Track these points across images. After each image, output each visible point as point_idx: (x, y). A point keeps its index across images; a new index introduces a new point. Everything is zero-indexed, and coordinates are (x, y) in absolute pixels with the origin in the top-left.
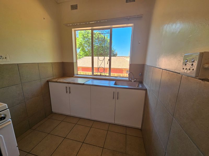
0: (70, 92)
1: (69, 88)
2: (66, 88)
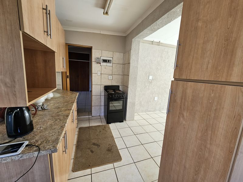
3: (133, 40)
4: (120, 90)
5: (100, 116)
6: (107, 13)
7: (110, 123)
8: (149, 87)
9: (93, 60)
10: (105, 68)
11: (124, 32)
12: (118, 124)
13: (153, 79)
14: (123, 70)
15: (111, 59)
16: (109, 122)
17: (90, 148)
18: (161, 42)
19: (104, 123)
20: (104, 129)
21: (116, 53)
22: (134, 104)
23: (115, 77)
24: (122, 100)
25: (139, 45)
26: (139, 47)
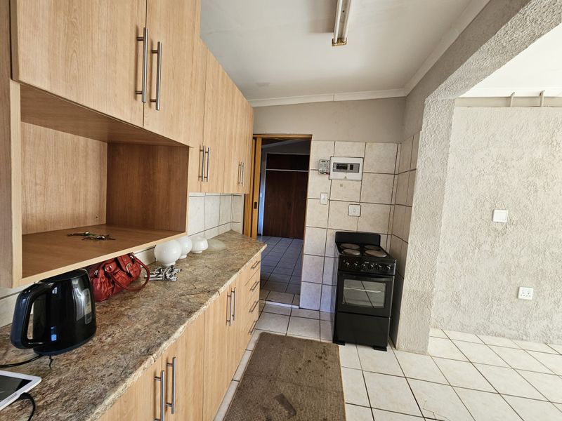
3: (430, 99)
4: (380, 249)
5: (319, 311)
6: (341, 40)
7: (343, 343)
8: (492, 246)
9: (312, 165)
10: (341, 185)
11: (401, 84)
12: (367, 352)
13: (510, 221)
14: (395, 190)
15: (360, 161)
16: (340, 339)
17: (268, 409)
18: (545, 95)
19: (326, 339)
20: (321, 358)
21: (374, 145)
22: (425, 300)
23: (367, 209)
24: (384, 279)
25: (451, 113)
26: (450, 118)
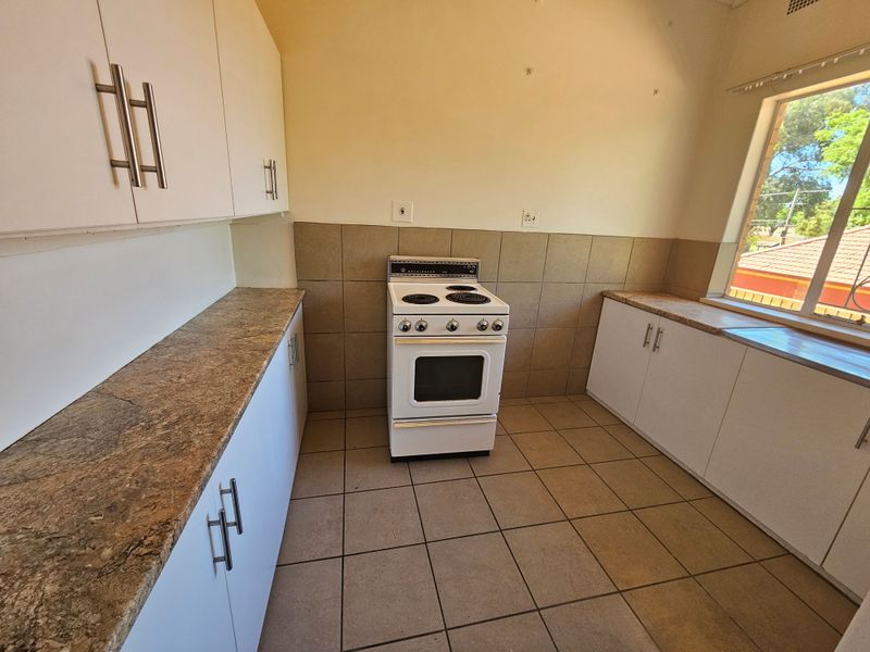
0: (656, 347)
1: (659, 332)
2: (650, 328)
